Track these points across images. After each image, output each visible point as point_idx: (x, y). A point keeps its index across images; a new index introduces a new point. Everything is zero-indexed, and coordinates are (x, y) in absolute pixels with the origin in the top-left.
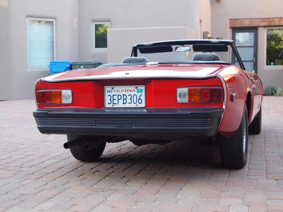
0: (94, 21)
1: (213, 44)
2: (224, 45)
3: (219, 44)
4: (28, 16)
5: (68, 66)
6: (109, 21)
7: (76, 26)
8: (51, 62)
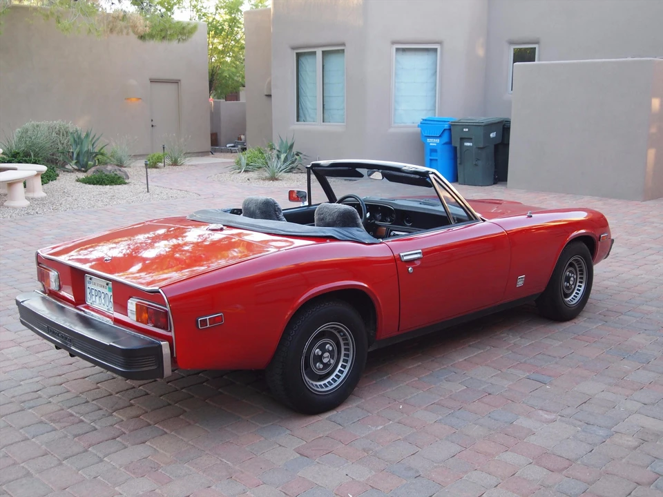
0: (511, 43)
1: (404, 174)
2: (418, 177)
3: (413, 176)
4: (394, 43)
5: (446, 126)
6: (537, 43)
7: (481, 52)
8: (423, 120)
